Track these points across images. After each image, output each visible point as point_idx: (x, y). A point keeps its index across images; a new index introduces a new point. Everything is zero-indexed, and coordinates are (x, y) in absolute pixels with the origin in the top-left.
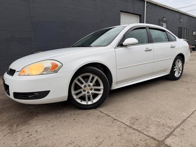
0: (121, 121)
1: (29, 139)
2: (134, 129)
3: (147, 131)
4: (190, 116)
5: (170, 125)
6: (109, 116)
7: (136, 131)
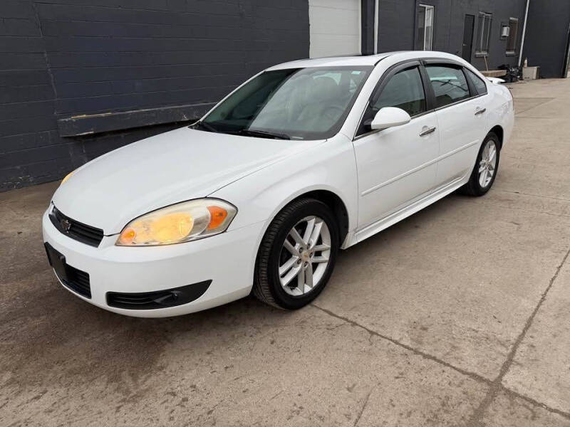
0: (388, 335)
1: (187, 413)
2: (425, 356)
3: (456, 358)
4: (538, 306)
5: (503, 337)
6: (354, 324)
7: (434, 363)
